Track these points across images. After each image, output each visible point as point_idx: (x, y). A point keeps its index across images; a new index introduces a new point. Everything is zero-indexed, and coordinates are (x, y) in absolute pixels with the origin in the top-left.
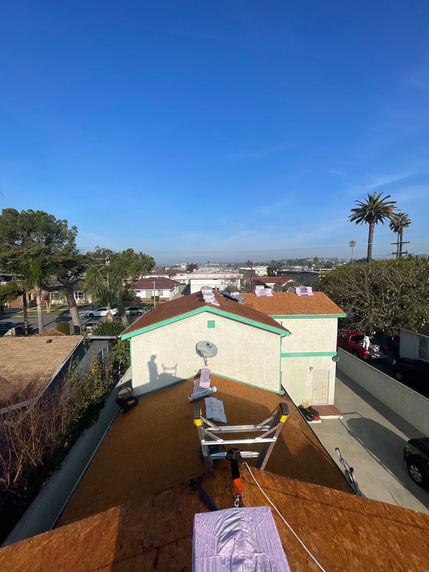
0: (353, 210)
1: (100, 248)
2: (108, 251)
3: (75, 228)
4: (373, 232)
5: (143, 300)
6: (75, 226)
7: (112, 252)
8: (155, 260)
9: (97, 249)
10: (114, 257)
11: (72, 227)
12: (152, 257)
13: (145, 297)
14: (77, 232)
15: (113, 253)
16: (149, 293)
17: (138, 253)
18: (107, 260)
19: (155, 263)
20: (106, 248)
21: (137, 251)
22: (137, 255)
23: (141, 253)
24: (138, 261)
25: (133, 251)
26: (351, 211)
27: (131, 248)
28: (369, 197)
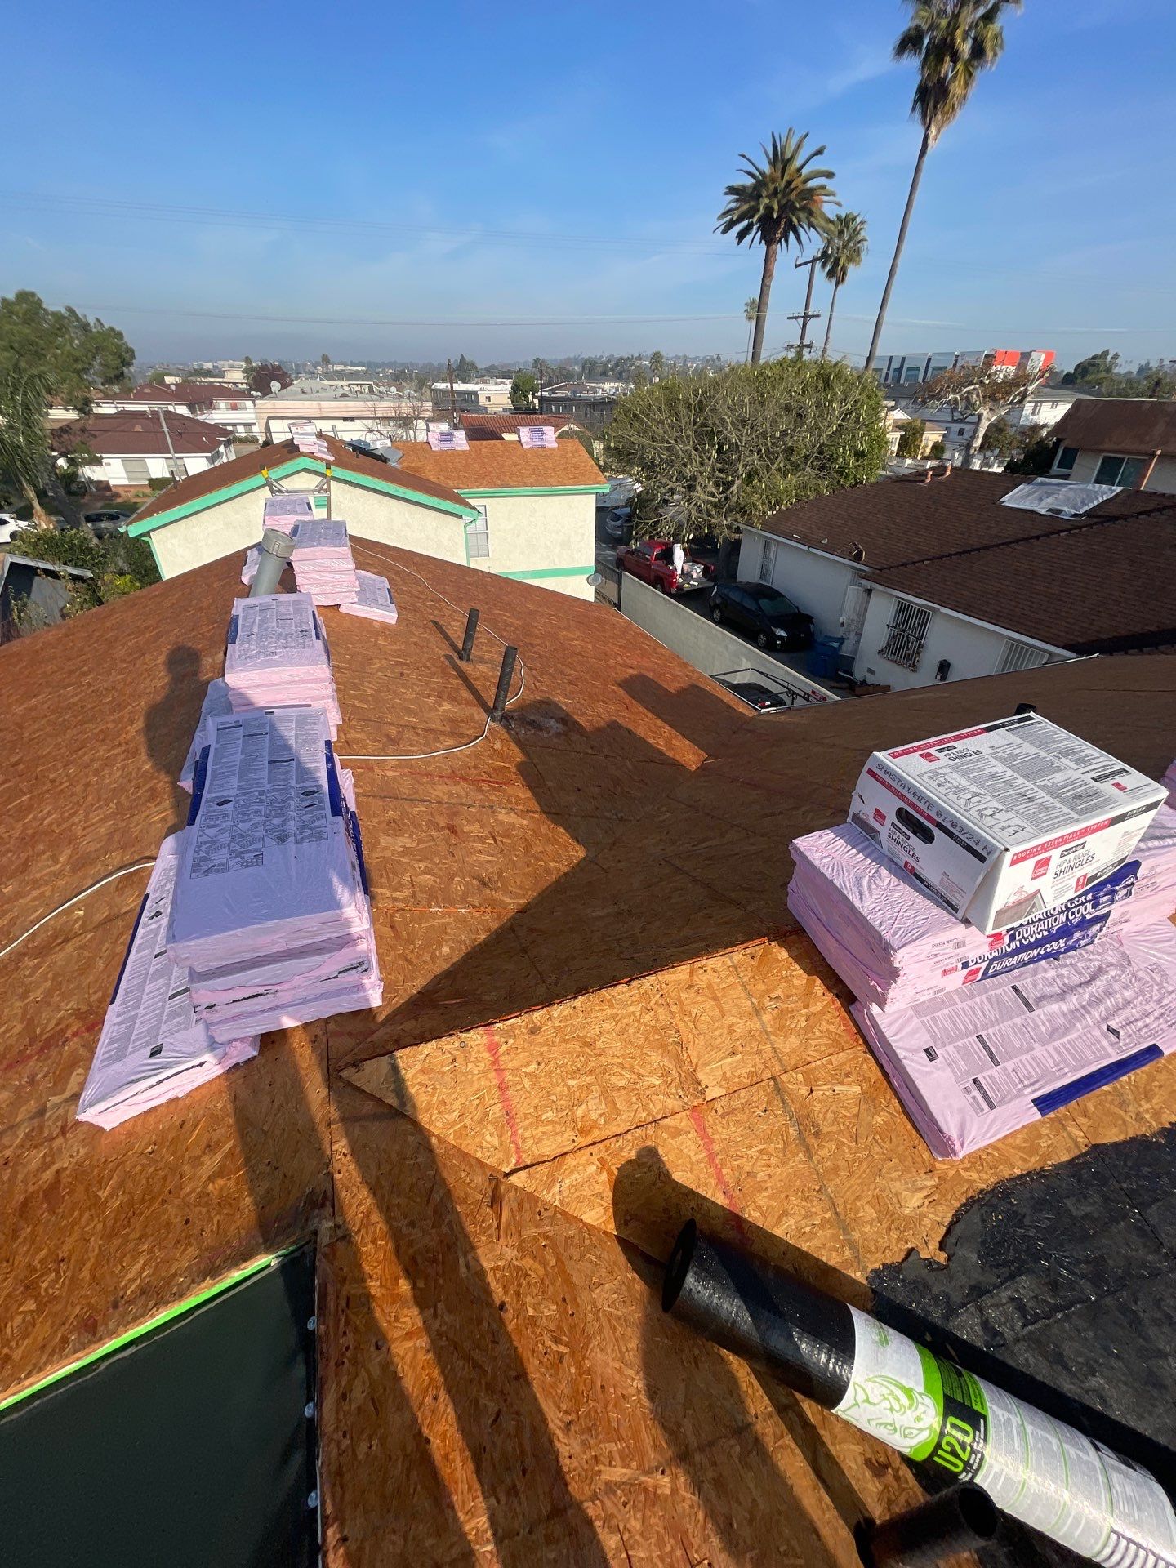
0: (731, 190)
4: (771, 276)
5: (121, 493)
8: (129, 340)
12: (117, 329)
13: (126, 482)
16: (135, 466)
17: (62, 312)
19: (131, 351)
21: (53, 304)
22: (57, 317)
23: (71, 310)
24: (71, 341)
25: (39, 303)
26: (726, 194)
27: (28, 289)
28: (775, 147)
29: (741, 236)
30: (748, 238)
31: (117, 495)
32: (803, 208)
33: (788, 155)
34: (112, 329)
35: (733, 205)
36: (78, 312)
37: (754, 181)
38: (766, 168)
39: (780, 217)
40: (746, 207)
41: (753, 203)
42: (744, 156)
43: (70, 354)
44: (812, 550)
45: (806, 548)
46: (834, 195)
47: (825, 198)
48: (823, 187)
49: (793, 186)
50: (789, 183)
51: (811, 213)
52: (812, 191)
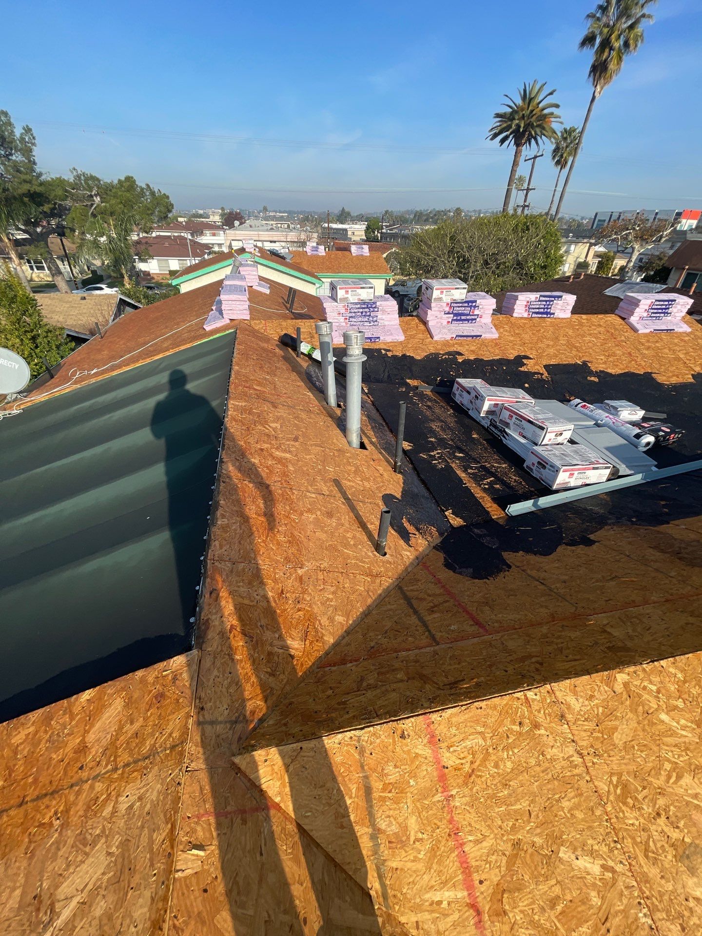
0: (498, 115)
1: (79, 172)
2: (93, 178)
3: (28, 130)
4: (518, 164)
5: (156, 277)
6: (27, 126)
7: (98, 180)
8: (172, 200)
9: (75, 173)
10: (106, 190)
11: (24, 128)
12: (167, 194)
13: (158, 272)
14: (34, 138)
15: (101, 182)
16: (163, 264)
17: (144, 186)
18: (96, 195)
19: (172, 205)
20: (88, 172)
21: (141, 183)
22: (142, 189)
23: (148, 185)
24: (147, 200)
25: (134, 181)
26: (495, 117)
27: (130, 175)
28: (525, 91)
29: (502, 141)
30: (507, 142)
31: (153, 278)
32: (538, 126)
33: (532, 96)
34: (164, 194)
35: (498, 124)
36: (151, 187)
37: (511, 110)
38: (519, 102)
39: (524, 131)
40: (505, 125)
41: (509, 123)
42: (507, 96)
43: (146, 206)
46: (560, 118)
47: (553, 119)
48: (552, 114)
49: (534, 113)
50: (532, 111)
51: (544, 128)
52: (545, 116)
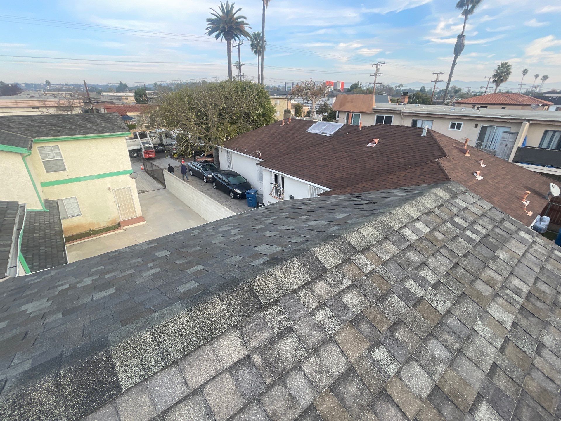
0: (209, 20)
26: (207, 21)
29: (217, 37)
30: (220, 38)
32: (237, 29)
33: (228, 10)
35: (211, 26)
37: (216, 17)
38: (221, 13)
39: (229, 31)
40: (215, 27)
41: (218, 25)
42: (210, 8)
44: (242, 154)
45: (240, 153)
46: (249, 25)
47: (245, 26)
48: (243, 22)
49: (232, 21)
50: (230, 19)
51: (241, 31)
52: (239, 23)
